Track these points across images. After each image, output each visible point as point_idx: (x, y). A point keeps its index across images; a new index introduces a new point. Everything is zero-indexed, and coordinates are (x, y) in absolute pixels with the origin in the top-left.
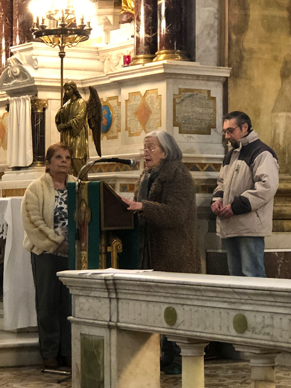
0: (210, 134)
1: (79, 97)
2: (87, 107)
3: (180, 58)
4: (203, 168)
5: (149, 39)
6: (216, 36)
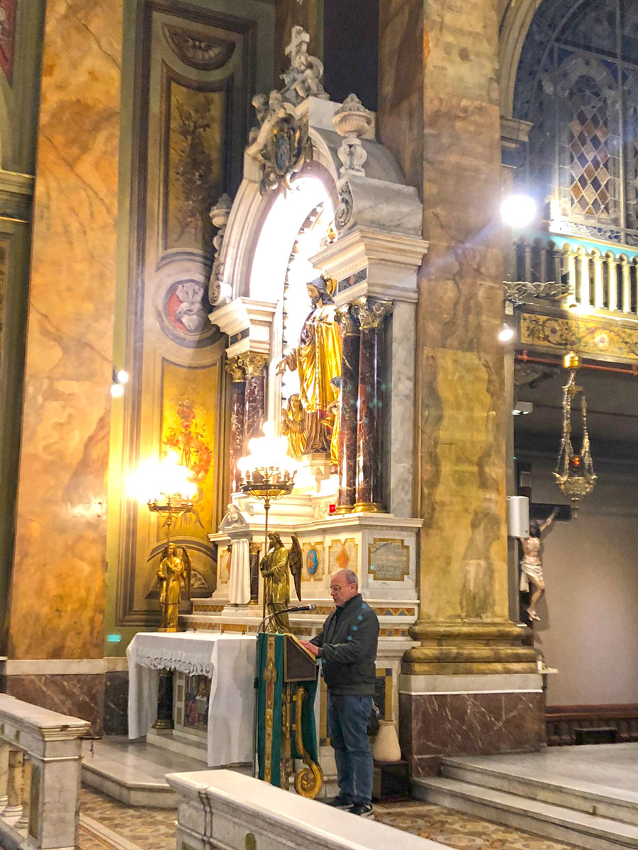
0: (403, 580)
1: (282, 545)
2: (289, 555)
3: (376, 510)
4: (396, 613)
5: (350, 491)
6: (411, 489)
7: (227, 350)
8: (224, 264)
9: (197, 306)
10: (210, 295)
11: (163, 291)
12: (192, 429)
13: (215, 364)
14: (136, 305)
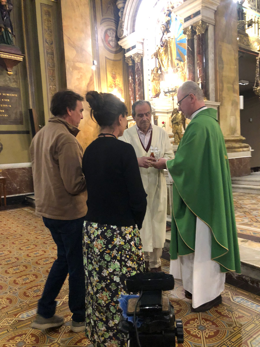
3: (206, 99)
6: (214, 93)
7: (125, 55)
8: (124, 22)
9: (114, 39)
10: (118, 34)
11: (103, 33)
12: (116, 82)
13: (121, 60)
14: (95, 37)
